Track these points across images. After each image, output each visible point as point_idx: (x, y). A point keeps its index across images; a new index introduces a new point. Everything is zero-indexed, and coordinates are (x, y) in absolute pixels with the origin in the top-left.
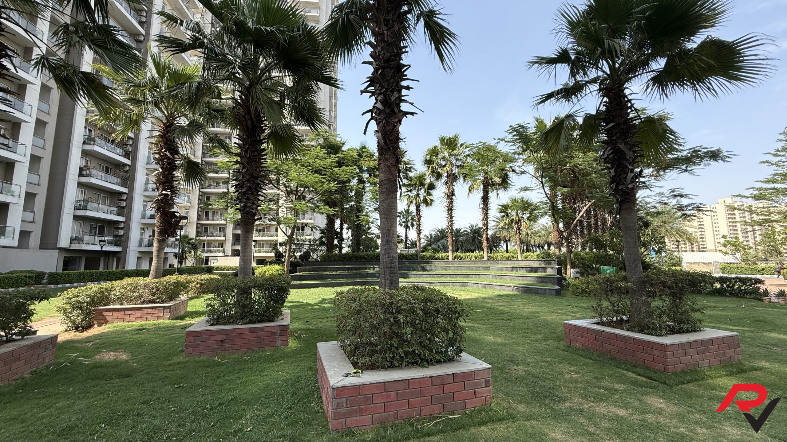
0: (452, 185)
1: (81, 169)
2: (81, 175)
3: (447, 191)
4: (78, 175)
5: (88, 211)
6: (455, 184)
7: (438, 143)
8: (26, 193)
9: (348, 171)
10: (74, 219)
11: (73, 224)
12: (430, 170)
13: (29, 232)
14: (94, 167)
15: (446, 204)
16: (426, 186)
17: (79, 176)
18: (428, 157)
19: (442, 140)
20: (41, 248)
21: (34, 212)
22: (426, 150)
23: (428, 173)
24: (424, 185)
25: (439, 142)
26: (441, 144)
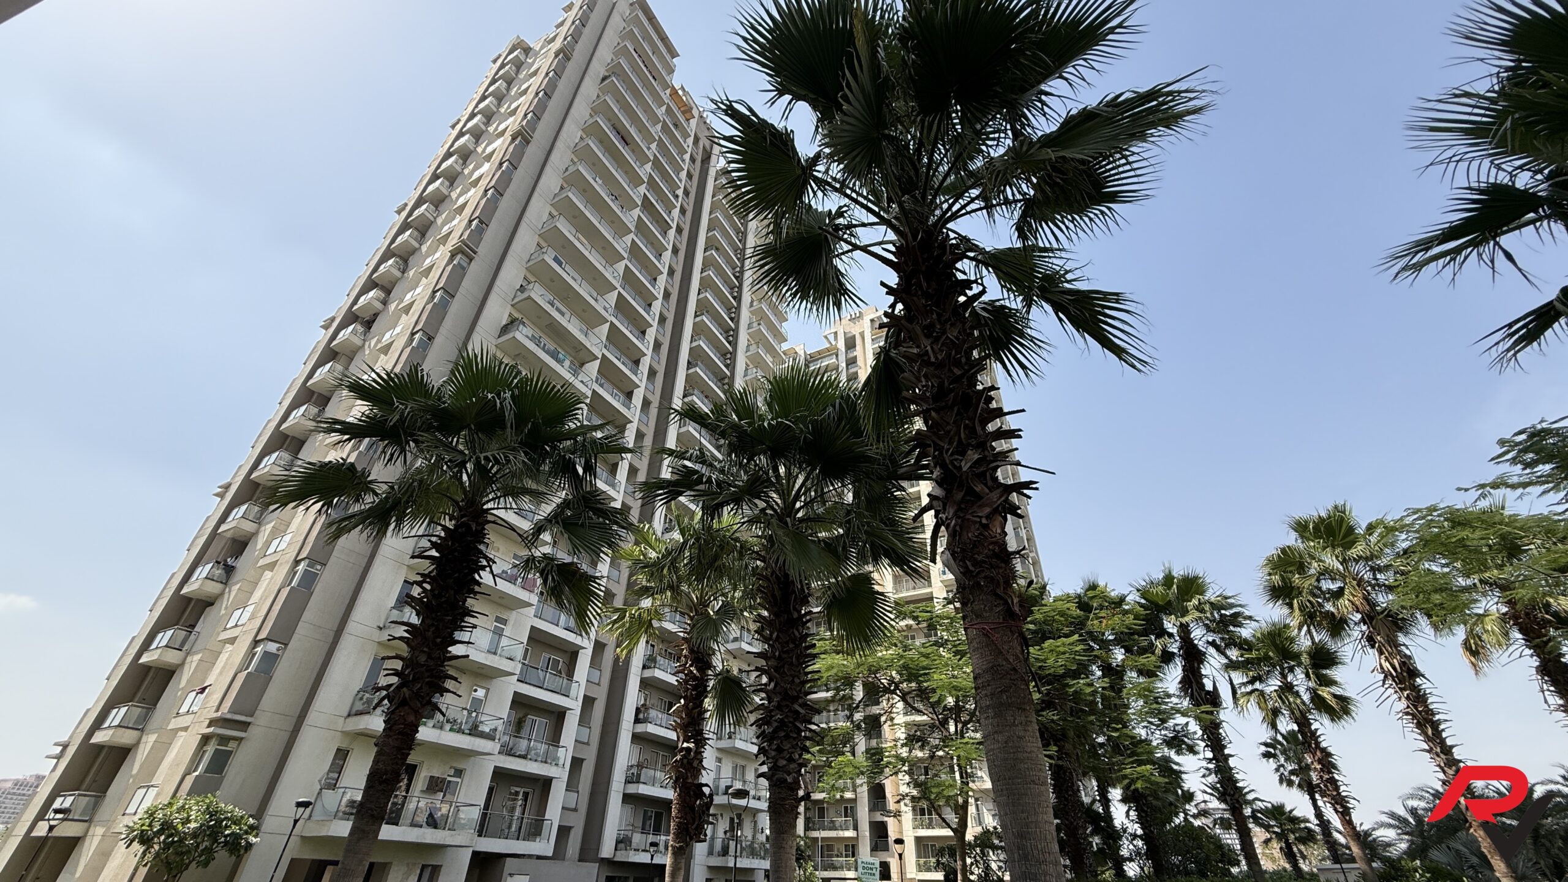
0: (1396, 645)
1: (638, 711)
2: (637, 721)
3: (1386, 665)
4: (633, 721)
5: (641, 786)
6: (1402, 638)
7: (1291, 539)
8: (573, 758)
9: (1062, 649)
10: (623, 801)
11: (622, 810)
12: (1297, 612)
13: (570, 828)
14: (653, 705)
15: (1403, 704)
16: (1305, 659)
17: (635, 723)
18: (1276, 579)
19: (1301, 527)
20: (580, 860)
21: (578, 792)
22: (1262, 561)
23: (1294, 623)
24: (1296, 656)
25: (1294, 535)
26: (1302, 537)
